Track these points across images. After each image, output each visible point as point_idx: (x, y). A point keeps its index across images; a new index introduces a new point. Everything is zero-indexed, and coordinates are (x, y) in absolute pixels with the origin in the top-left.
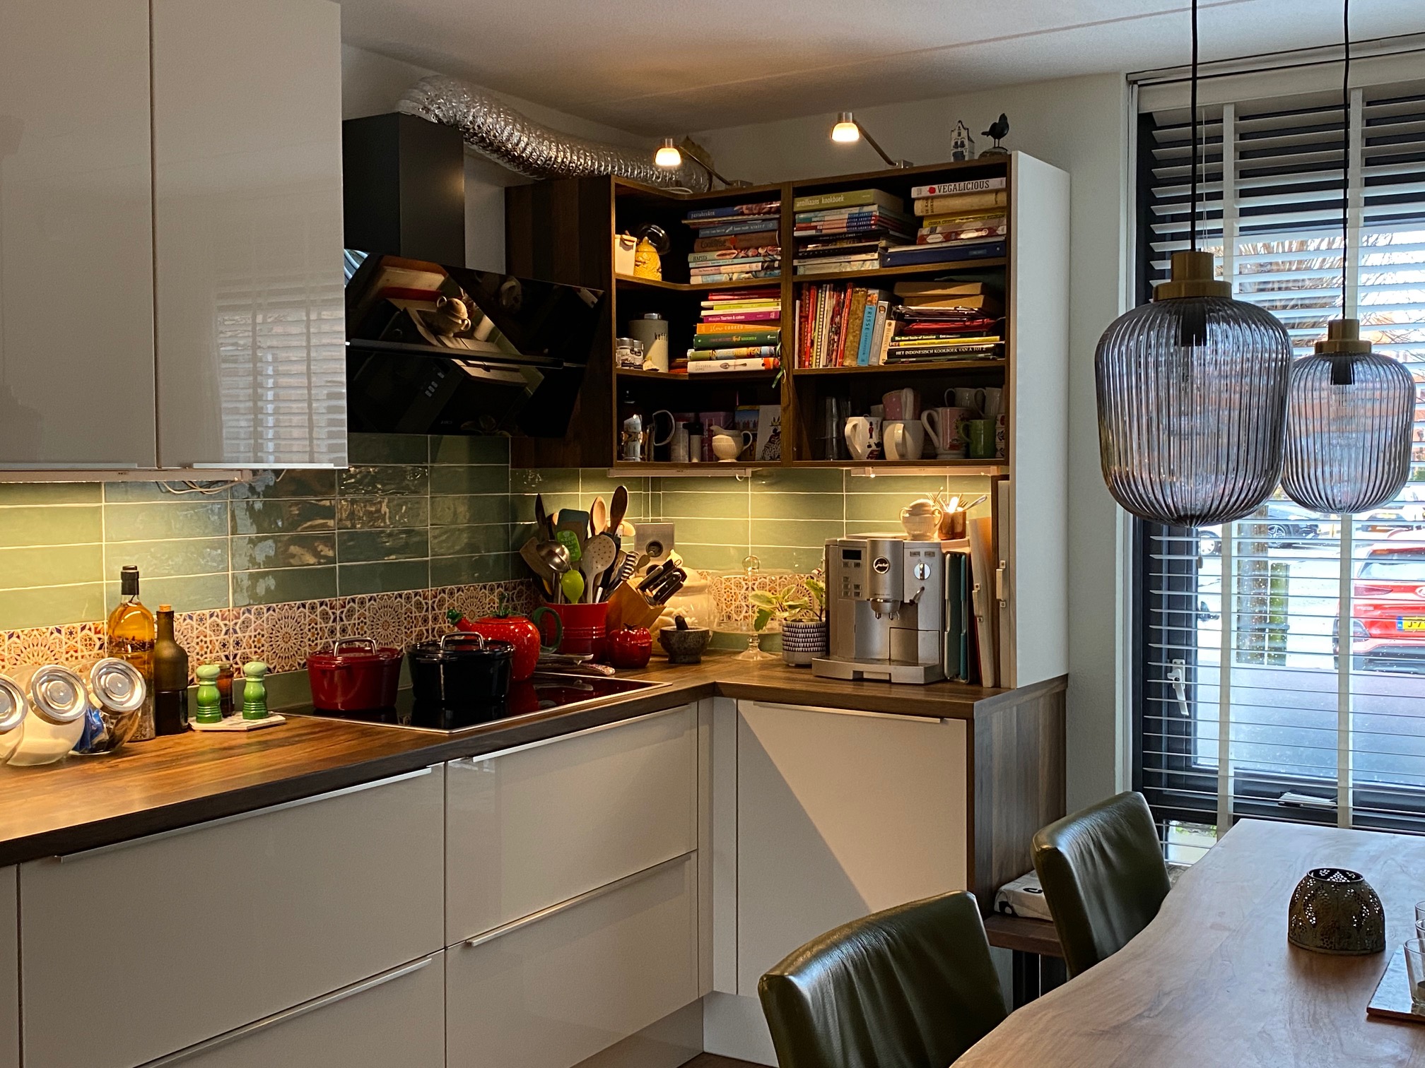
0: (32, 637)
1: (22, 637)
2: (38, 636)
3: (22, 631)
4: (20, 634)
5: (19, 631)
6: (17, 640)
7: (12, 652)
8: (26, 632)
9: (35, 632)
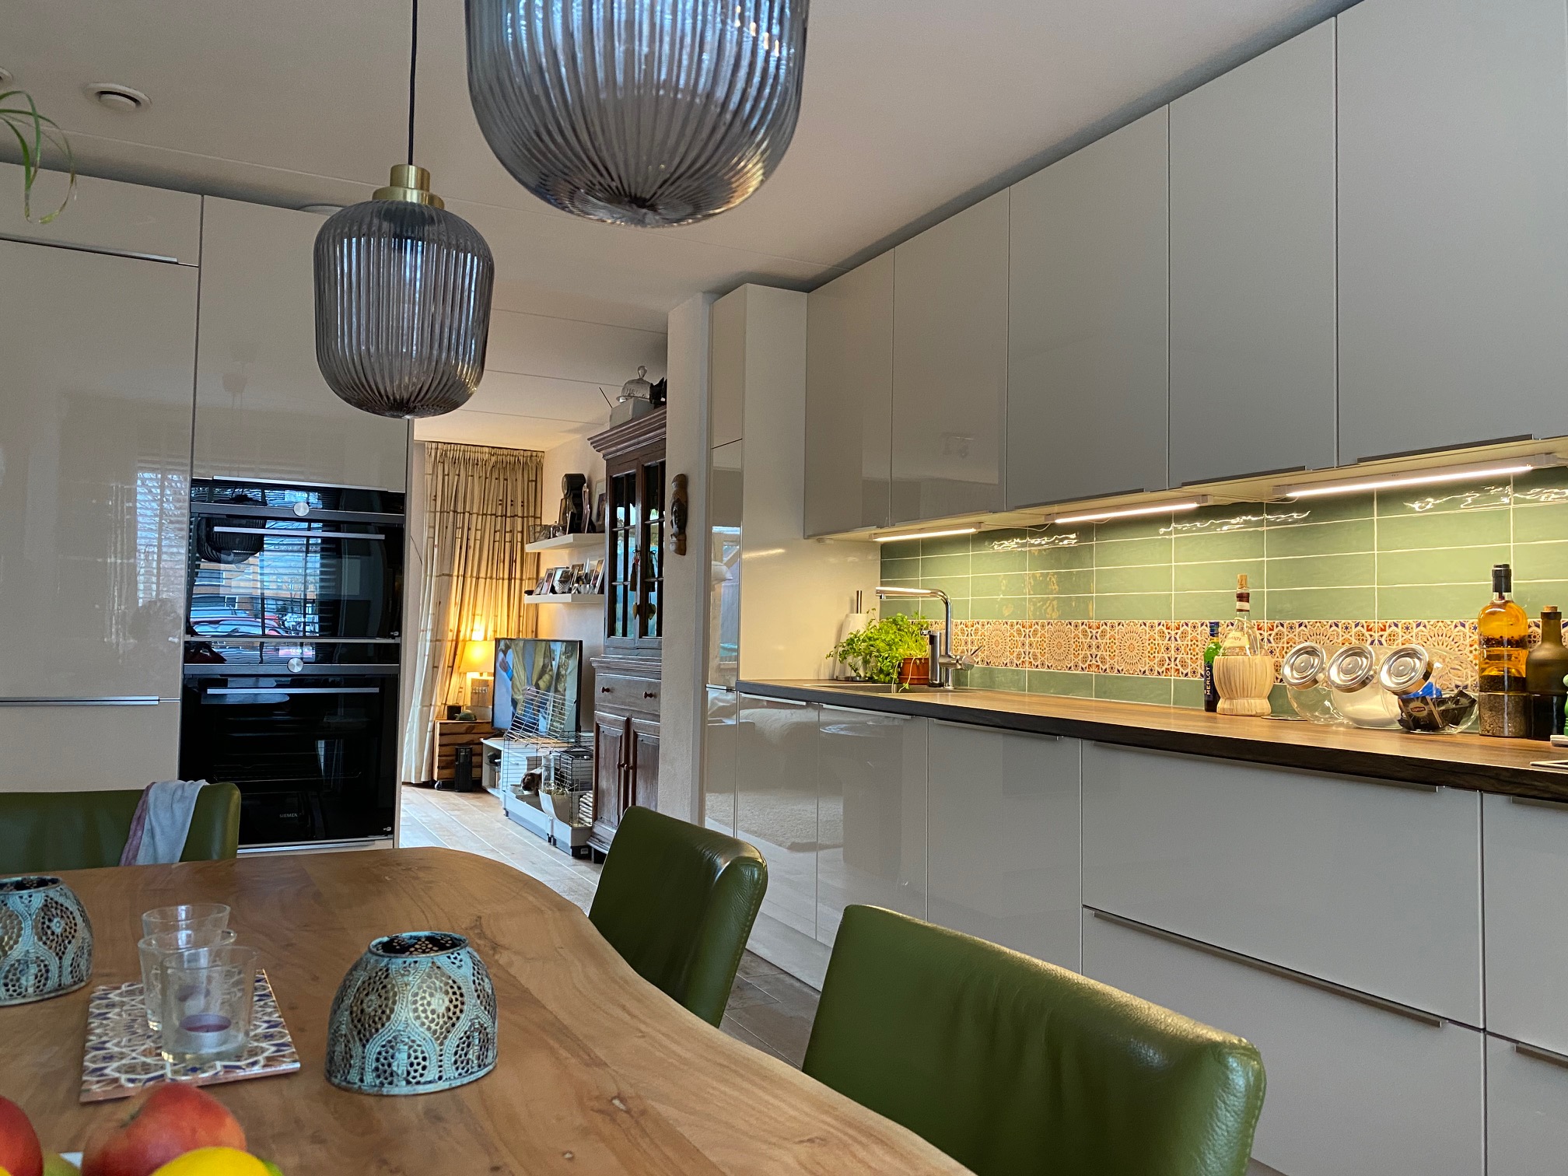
0: (1437, 628)
1: (1428, 627)
2: (1444, 628)
3: (1429, 622)
4: (1427, 624)
5: (1426, 621)
6: (1424, 629)
7: (1419, 638)
8: (1431, 623)
9: (1440, 624)
